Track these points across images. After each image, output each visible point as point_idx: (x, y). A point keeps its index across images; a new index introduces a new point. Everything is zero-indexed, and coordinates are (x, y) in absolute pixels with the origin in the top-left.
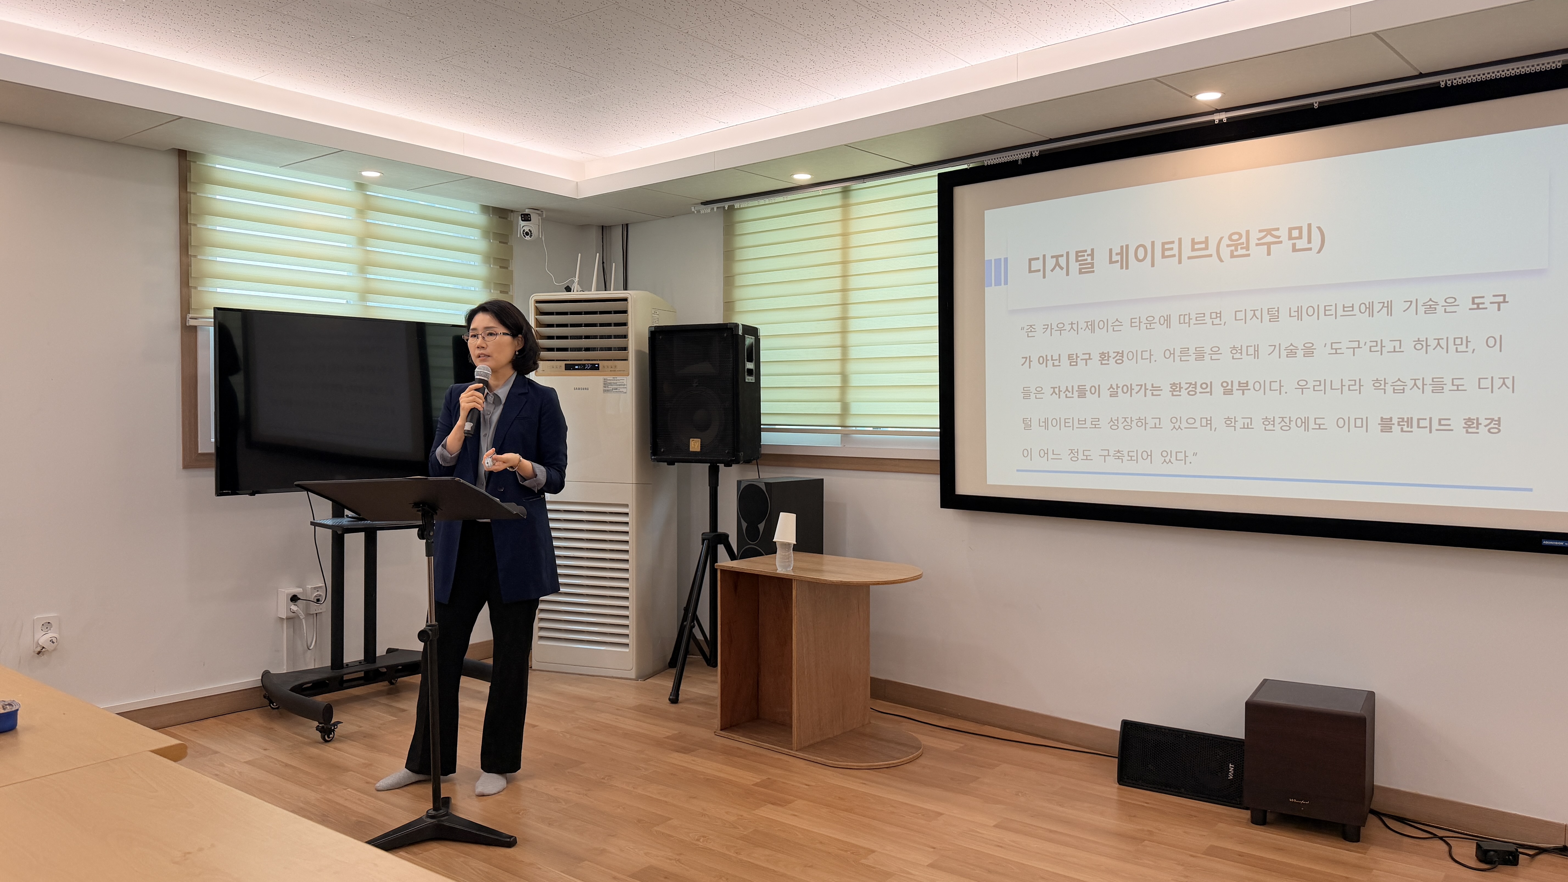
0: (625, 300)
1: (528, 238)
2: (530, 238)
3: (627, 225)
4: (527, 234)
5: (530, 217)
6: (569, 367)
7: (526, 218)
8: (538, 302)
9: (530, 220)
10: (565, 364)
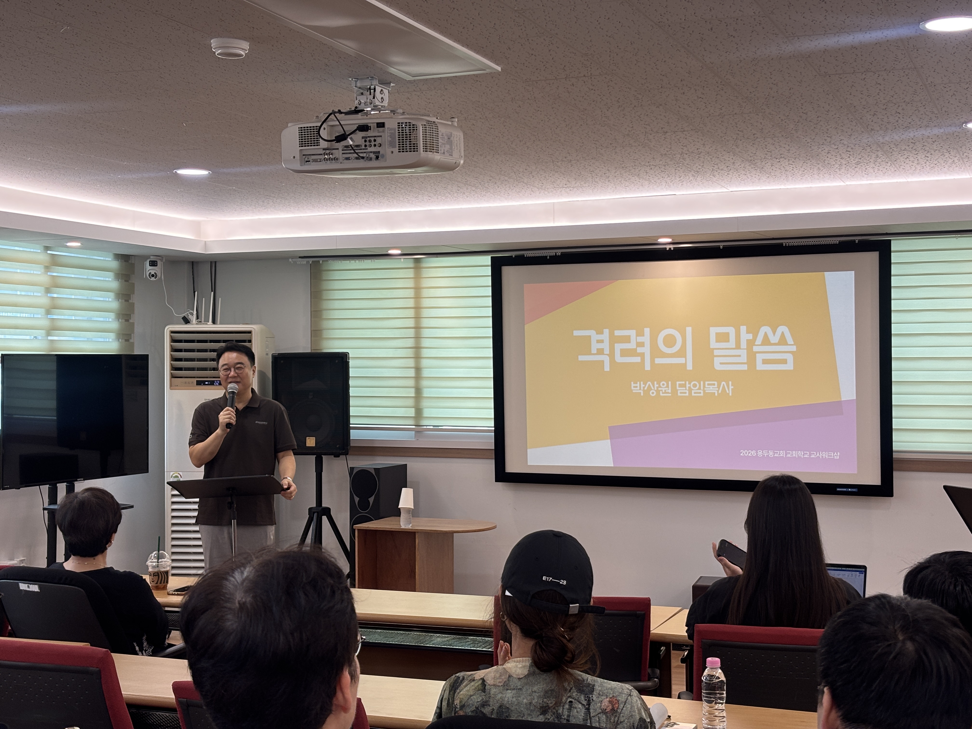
0: (250, 332)
1: (153, 279)
2: (154, 279)
3: (215, 262)
4: (153, 276)
5: (157, 263)
6: (199, 383)
7: (153, 264)
8: (172, 332)
9: (157, 266)
10: (197, 381)
